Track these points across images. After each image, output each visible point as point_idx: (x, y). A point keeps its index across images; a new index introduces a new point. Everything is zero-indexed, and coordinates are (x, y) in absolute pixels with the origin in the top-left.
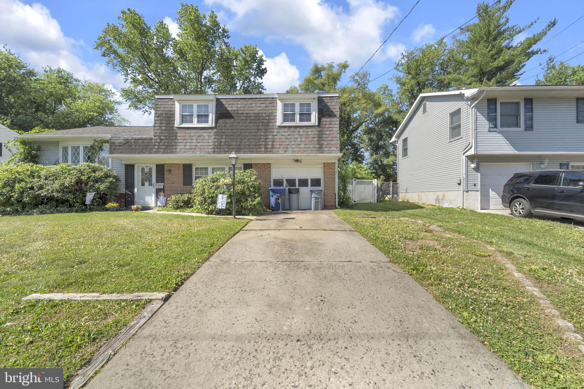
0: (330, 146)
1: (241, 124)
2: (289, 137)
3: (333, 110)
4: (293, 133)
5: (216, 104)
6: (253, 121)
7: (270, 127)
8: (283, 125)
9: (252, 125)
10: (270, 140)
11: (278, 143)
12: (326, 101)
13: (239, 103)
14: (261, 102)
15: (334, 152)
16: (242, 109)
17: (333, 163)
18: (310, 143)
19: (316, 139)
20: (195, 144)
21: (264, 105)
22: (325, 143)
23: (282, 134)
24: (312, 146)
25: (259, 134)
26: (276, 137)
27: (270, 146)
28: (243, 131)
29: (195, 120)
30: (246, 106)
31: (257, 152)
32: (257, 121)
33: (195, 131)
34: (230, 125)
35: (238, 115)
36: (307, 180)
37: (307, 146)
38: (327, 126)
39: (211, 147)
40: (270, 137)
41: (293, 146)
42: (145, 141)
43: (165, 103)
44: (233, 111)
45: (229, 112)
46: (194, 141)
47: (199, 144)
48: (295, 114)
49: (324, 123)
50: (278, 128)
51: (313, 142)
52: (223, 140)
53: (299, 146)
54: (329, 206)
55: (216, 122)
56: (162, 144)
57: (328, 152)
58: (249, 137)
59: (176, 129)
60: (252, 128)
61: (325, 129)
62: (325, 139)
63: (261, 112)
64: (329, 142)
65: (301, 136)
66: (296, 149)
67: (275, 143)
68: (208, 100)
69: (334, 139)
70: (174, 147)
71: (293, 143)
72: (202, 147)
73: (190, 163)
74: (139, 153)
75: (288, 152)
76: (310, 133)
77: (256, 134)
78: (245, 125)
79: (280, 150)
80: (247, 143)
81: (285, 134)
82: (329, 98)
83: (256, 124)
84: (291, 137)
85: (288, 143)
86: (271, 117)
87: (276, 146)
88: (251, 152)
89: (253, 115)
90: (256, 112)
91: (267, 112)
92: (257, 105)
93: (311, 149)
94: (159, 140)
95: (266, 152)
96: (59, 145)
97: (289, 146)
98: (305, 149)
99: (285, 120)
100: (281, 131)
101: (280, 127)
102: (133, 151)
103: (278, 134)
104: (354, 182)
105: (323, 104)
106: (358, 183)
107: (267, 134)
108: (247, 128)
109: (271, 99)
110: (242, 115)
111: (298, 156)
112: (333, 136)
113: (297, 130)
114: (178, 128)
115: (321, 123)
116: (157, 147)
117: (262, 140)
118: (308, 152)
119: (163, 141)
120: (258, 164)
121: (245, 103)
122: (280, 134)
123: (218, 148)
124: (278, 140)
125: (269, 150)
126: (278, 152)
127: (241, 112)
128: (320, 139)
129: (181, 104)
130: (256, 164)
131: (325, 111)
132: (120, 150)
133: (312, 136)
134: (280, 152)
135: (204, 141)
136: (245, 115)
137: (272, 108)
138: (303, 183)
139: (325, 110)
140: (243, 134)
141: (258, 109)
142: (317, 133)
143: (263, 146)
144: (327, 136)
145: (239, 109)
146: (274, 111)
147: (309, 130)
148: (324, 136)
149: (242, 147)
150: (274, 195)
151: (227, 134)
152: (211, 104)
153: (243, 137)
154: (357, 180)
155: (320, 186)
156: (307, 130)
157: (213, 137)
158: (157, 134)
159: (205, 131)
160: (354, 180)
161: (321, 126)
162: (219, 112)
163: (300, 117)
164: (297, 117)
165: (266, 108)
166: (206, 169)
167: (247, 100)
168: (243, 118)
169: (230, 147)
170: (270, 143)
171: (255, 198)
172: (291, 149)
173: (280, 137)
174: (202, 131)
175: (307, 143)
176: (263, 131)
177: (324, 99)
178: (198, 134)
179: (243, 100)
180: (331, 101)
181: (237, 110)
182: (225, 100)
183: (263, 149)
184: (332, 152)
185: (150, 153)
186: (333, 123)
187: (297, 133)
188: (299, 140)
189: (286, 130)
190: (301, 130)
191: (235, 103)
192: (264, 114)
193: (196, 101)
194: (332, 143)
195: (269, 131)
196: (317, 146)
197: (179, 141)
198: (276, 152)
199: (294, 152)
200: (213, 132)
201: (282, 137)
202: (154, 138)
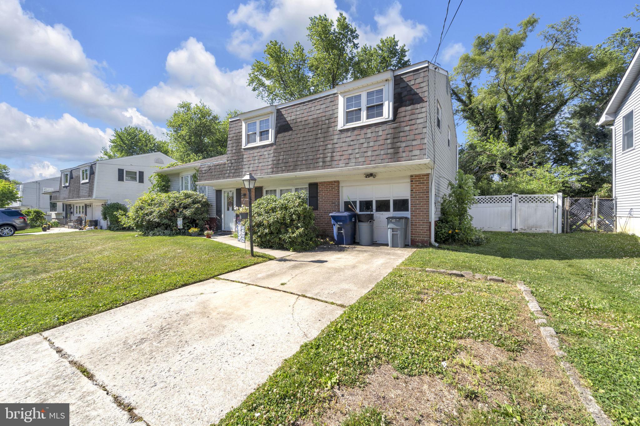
0: (410, 148)
1: (299, 136)
2: (352, 143)
3: (418, 91)
4: (358, 137)
5: (277, 116)
6: (312, 129)
7: (330, 134)
8: (346, 127)
9: (310, 134)
10: (330, 151)
11: (338, 154)
12: (406, 80)
13: (298, 109)
14: (322, 102)
15: (416, 157)
16: (300, 116)
17: (425, 175)
18: (381, 147)
19: (389, 141)
20: (256, 165)
21: (324, 106)
22: (404, 144)
23: (344, 140)
24: (382, 152)
25: (317, 144)
26: (337, 146)
27: (328, 159)
28: (301, 144)
29: (258, 138)
30: (306, 111)
31: (315, 168)
32: (316, 128)
33: (258, 151)
34: (288, 138)
35: (297, 125)
36: (389, 201)
37: (376, 153)
38: (407, 118)
39: (270, 167)
40: (330, 146)
41: (358, 156)
42: (221, 167)
43: (237, 125)
44: (291, 121)
45: (288, 123)
46: (257, 161)
47: (260, 165)
48: (360, 110)
49: (403, 114)
50: (339, 132)
51: (385, 146)
52: (281, 157)
53: (366, 154)
54: (418, 242)
55: (276, 138)
56: (232, 168)
57: (408, 158)
58: (306, 150)
59: (243, 151)
60: (310, 138)
61: (402, 124)
62: (403, 139)
63: (320, 115)
64: (409, 143)
65: (368, 140)
66: (361, 160)
67: (334, 154)
68: (268, 114)
69: (417, 136)
70: (241, 170)
71: (357, 151)
72: (263, 168)
73: (261, 185)
74: (217, 179)
75: (350, 164)
76: (380, 133)
77: (314, 145)
78: (302, 135)
79: (341, 162)
80: (304, 158)
81: (348, 139)
82: (412, 74)
83: (315, 133)
84: (355, 142)
85: (350, 152)
86: (332, 119)
87: (336, 158)
88: (308, 169)
89: (312, 121)
90: (315, 116)
91: (327, 113)
92: (317, 108)
93: (381, 157)
94: (230, 165)
95: (324, 167)
96: (179, 176)
97: (352, 156)
98: (373, 158)
99: (348, 121)
100: (343, 136)
101: (342, 131)
102: (213, 177)
103: (339, 141)
104: (514, 198)
105: (402, 85)
106: (521, 200)
107: (326, 143)
108: (304, 139)
109: (332, 96)
110: (300, 124)
111: (370, 168)
112: (417, 132)
113: (363, 132)
114: (244, 149)
115: (398, 116)
116: (228, 171)
117: (321, 152)
118: (377, 161)
119: (233, 165)
120: (324, 182)
121: (305, 107)
122: (342, 140)
123: (277, 167)
124: (338, 149)
125: (328, 164)
126: (338, 166)
127: (299, 120)
128: (396, 140)
129: (247, 123)
130: (321, 183)
131: (405, 96)
132: (205, 178)
133: (384, 137)
134: (341, 165)
135: (265, 160)
136: (303, 123)
137: (334, 108)
138: (383, 206)
139: (405, 93)
140: (300, 147)
141: (318, 112)
142: (390, 132)
143: (321, 160)
144: (407, 133)
145: (297, 117)
146: (335, 111)
147: (380, 129)
148: (402, 134)
149: (299, 163)
150: (335, 223)
151: (284, 150)
152: (271, 116)
153: (300, 151)
154: (520, 196)
155: (407, 210)
156: (377, 129)
157: (272, 155)
158: (229, 158)
159: (266, 149)
160: (514, 196)
161: (397, 120)
162: (279, 125)
163: (367, 112)
164: (364, 114)
165: (327, 109)
166: (275, 191)
167: (306, 104)
168: (301, 127)
169: (288, 165)
170: (329, 155)
171: (298, 228)
172: (353, 160)
173: (340, 145)
174: (263, 150)
175: (376, 148)
176: (322, 139)
177: (404, 76)
178: (259, 154)
179: (302, 105)
180: (416, 77)
181: (296, 119)
182: (285, 109)
183: (321, 164)
184: (413, 158)
185: (224, 178)
186: (417, 111)
187: (363, 136)
188: (365, 145)
189: (349, 134)
190: (369, 131)
191: (294, 110)
192: (324, 117)
193: (258, 116)
194: (414, 143)
195: (328, 138)
196: (391, 151)
197: (245, 163)
198: (336, 166)
199: (357, 163)
200: (272, 149)
201: (344, 144)
202: (227, 163)
